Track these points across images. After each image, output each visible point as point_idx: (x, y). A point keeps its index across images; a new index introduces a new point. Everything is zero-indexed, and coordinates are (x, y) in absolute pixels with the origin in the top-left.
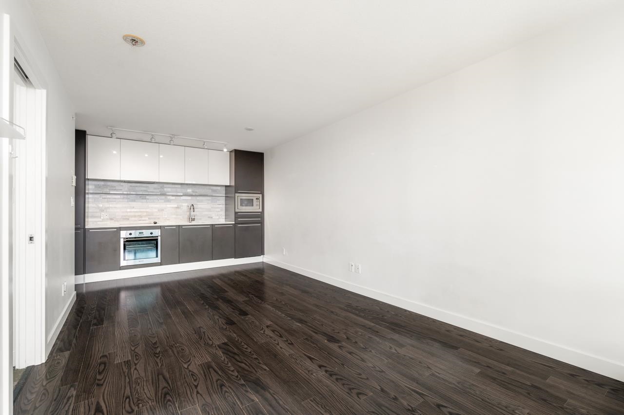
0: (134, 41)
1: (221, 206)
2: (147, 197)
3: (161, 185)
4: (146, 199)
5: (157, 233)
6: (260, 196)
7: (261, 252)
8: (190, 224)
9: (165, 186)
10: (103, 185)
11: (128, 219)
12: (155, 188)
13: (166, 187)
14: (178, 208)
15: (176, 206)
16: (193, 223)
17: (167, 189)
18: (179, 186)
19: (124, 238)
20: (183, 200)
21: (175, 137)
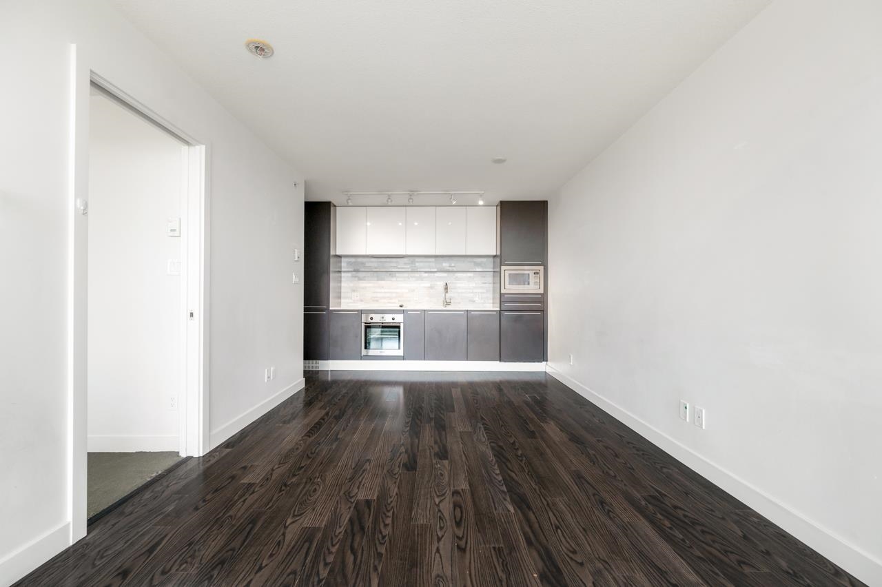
0: (260, 49)
1: (487, 285)
2: (397, 275)
3: (412, 259)
4: (395, 276)
5: (399, 319)
6: (541, 268)
7: (541, 356)
8: (445, 309)
9: (417, 259)
10: (355, 262)
11: (377, 301)
12: (405, 264)
13: (418, 262)
14: (431, 287)
15: (428, 285)
16: (449, 308)
17: (419, 264)
18: (433, 260)
19: (365, 323)
20: (438, 277)
21: (416, 193)
